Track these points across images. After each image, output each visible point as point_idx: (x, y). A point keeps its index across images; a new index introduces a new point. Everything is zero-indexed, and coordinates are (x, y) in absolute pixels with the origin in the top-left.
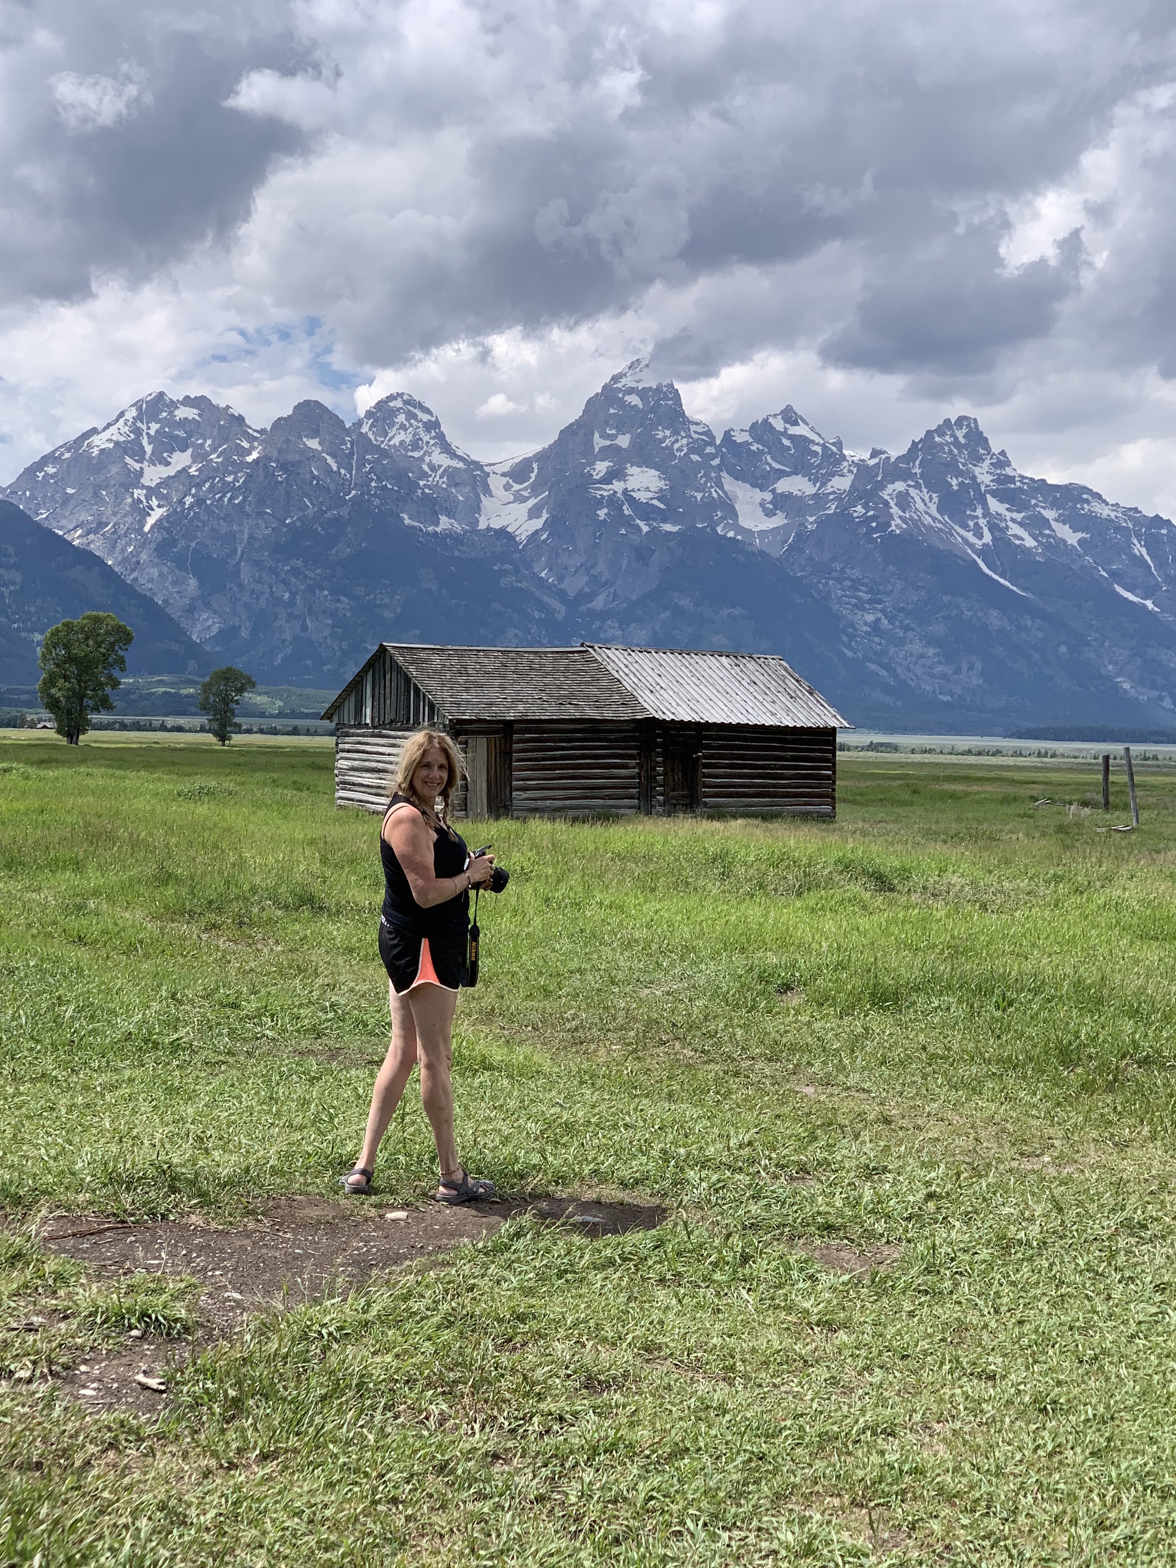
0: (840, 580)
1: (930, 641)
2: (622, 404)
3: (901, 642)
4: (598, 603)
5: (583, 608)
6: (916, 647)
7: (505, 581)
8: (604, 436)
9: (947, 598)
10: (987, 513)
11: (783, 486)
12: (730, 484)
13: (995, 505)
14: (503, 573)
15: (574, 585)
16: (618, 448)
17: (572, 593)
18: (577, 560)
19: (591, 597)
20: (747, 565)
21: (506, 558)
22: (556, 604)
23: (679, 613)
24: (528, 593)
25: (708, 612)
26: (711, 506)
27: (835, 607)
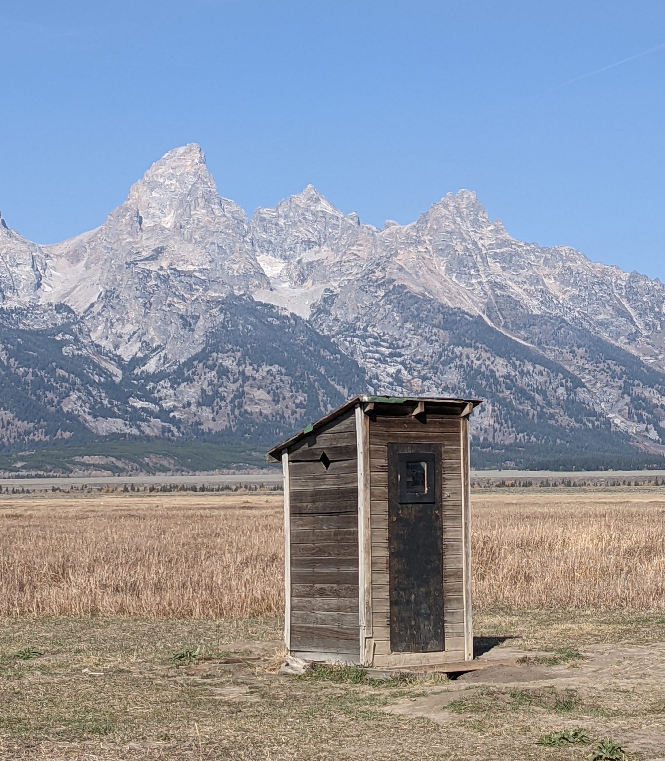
0: (363, 338)
2: (164, 188)
4: (151, 366)
5: (138, 371)
7: (66, 350)
8: (149, 217)
9: (458, 350)
10: (489, 274)
11: (312, 255)
12: (262, 258)
13: (496, 267)
14: (66, 342)
15: (129, 351)
16: (163, 229)
17: (127, 358)
18: (129, 328)
19: (144, 361)
20: (281, 328)
21: (65, 329)
22: (113, 368)
23: (223, 372)
24: (87, 360)
25: (249, 370)
26: (246, 276)
27: (360, 362)
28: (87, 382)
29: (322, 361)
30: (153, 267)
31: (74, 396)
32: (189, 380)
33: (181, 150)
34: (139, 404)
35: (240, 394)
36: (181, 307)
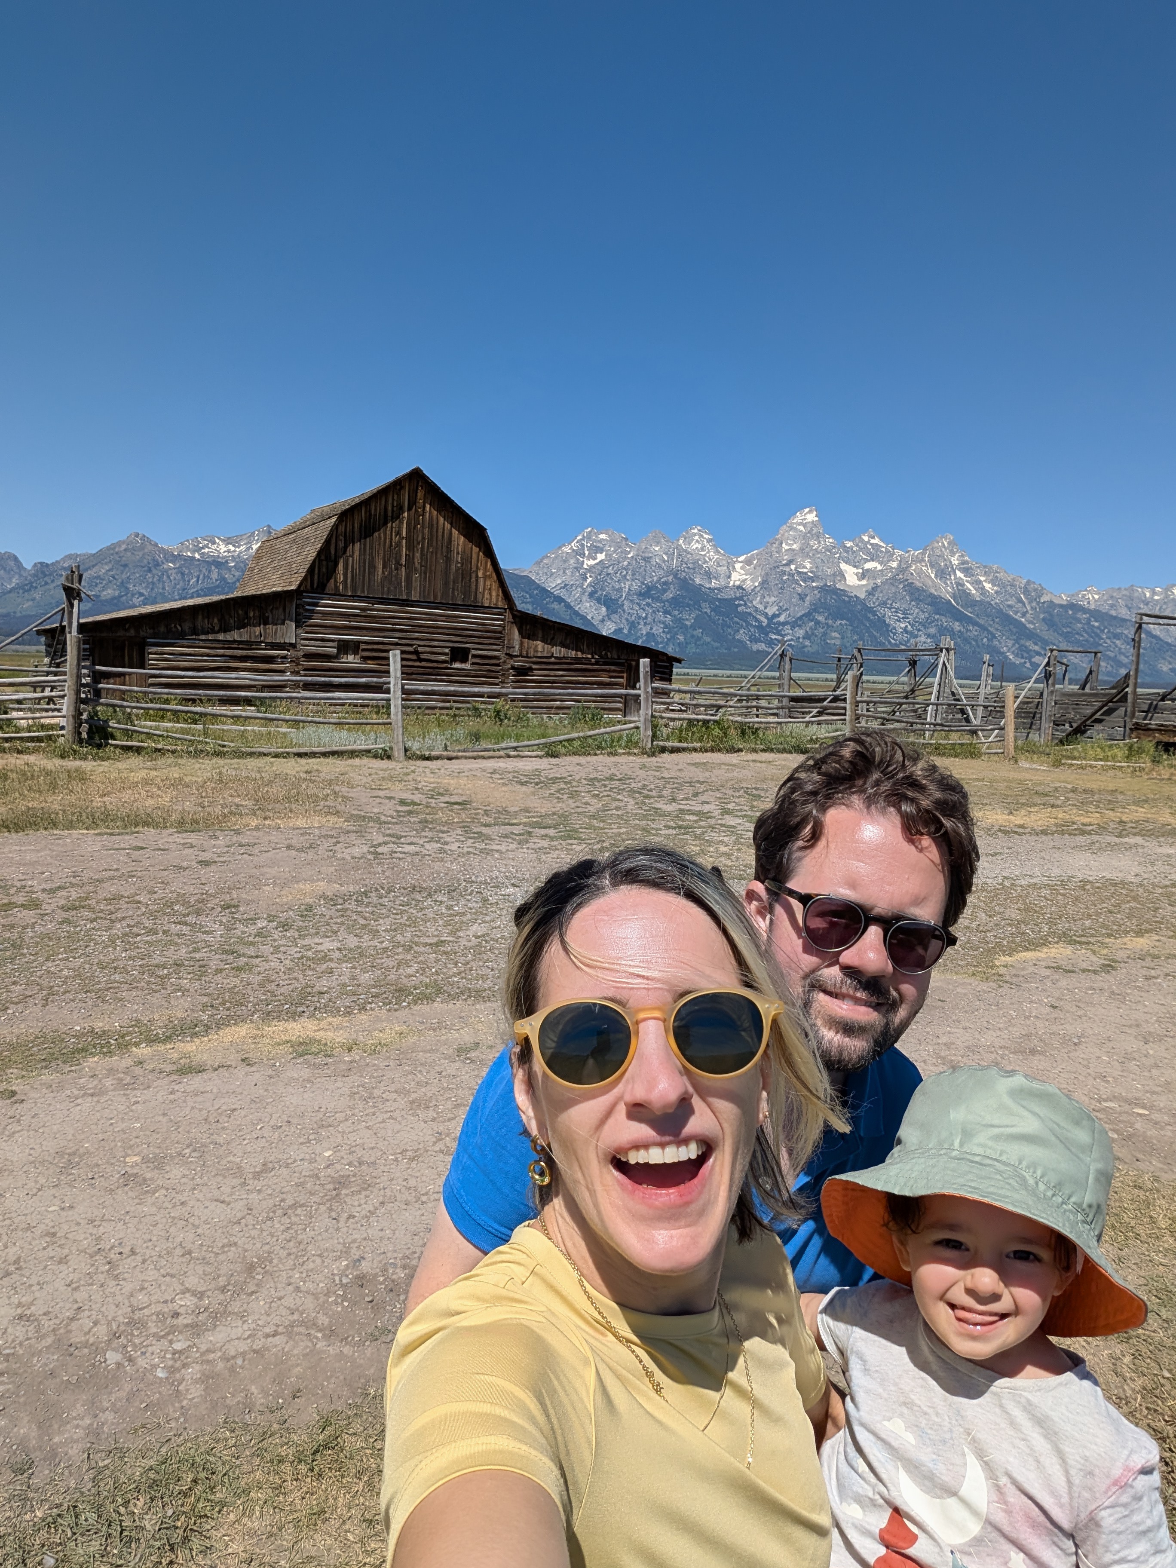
0: (890, 609)
1: (929, 636)
2: (796, 529)
3: (916, 636)
4: (782, 619)
5: (775, 621)
6: (923, 639)
7: (740, 609)
8: (787, 544)
9: (937, 617)
10: (956, 578)
11: (869, 565)
12: (843, 566)
13: (959, 574)
14: (740, 605)
15: (771, 611)
16: (793, 550)
17: (770, 614)
18: (773, 599)
19: (778, 616)
20: (849, 602)
21: (741, 598)
22: (763, 619)
23: (818, 623)
24: (750, 614)
25: (830, 622)
26: (834, 575)
27: (888, 621)
28: (748, 624)
29: (868, 619)
30: (787, 569)
31: (741, 631)
32: (800, 626)
33: (807, 510)
34: (774, 637)
35: (825, 634)
36: (800, 590)
